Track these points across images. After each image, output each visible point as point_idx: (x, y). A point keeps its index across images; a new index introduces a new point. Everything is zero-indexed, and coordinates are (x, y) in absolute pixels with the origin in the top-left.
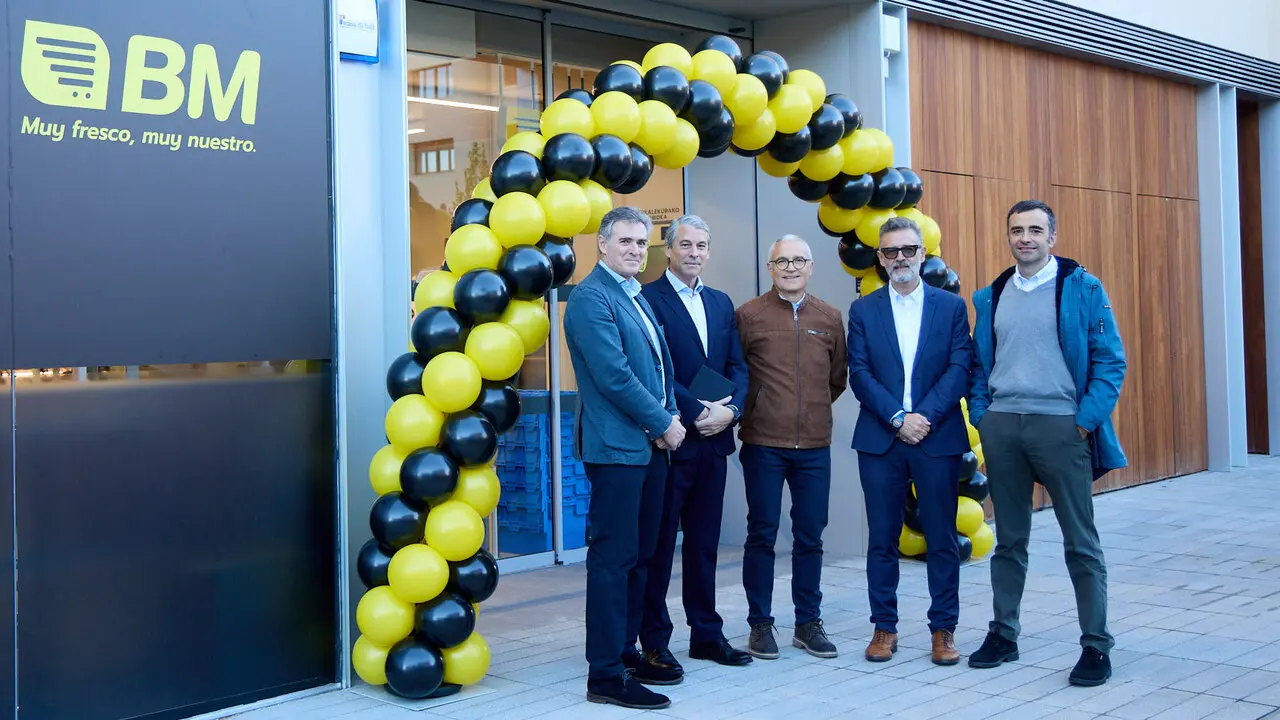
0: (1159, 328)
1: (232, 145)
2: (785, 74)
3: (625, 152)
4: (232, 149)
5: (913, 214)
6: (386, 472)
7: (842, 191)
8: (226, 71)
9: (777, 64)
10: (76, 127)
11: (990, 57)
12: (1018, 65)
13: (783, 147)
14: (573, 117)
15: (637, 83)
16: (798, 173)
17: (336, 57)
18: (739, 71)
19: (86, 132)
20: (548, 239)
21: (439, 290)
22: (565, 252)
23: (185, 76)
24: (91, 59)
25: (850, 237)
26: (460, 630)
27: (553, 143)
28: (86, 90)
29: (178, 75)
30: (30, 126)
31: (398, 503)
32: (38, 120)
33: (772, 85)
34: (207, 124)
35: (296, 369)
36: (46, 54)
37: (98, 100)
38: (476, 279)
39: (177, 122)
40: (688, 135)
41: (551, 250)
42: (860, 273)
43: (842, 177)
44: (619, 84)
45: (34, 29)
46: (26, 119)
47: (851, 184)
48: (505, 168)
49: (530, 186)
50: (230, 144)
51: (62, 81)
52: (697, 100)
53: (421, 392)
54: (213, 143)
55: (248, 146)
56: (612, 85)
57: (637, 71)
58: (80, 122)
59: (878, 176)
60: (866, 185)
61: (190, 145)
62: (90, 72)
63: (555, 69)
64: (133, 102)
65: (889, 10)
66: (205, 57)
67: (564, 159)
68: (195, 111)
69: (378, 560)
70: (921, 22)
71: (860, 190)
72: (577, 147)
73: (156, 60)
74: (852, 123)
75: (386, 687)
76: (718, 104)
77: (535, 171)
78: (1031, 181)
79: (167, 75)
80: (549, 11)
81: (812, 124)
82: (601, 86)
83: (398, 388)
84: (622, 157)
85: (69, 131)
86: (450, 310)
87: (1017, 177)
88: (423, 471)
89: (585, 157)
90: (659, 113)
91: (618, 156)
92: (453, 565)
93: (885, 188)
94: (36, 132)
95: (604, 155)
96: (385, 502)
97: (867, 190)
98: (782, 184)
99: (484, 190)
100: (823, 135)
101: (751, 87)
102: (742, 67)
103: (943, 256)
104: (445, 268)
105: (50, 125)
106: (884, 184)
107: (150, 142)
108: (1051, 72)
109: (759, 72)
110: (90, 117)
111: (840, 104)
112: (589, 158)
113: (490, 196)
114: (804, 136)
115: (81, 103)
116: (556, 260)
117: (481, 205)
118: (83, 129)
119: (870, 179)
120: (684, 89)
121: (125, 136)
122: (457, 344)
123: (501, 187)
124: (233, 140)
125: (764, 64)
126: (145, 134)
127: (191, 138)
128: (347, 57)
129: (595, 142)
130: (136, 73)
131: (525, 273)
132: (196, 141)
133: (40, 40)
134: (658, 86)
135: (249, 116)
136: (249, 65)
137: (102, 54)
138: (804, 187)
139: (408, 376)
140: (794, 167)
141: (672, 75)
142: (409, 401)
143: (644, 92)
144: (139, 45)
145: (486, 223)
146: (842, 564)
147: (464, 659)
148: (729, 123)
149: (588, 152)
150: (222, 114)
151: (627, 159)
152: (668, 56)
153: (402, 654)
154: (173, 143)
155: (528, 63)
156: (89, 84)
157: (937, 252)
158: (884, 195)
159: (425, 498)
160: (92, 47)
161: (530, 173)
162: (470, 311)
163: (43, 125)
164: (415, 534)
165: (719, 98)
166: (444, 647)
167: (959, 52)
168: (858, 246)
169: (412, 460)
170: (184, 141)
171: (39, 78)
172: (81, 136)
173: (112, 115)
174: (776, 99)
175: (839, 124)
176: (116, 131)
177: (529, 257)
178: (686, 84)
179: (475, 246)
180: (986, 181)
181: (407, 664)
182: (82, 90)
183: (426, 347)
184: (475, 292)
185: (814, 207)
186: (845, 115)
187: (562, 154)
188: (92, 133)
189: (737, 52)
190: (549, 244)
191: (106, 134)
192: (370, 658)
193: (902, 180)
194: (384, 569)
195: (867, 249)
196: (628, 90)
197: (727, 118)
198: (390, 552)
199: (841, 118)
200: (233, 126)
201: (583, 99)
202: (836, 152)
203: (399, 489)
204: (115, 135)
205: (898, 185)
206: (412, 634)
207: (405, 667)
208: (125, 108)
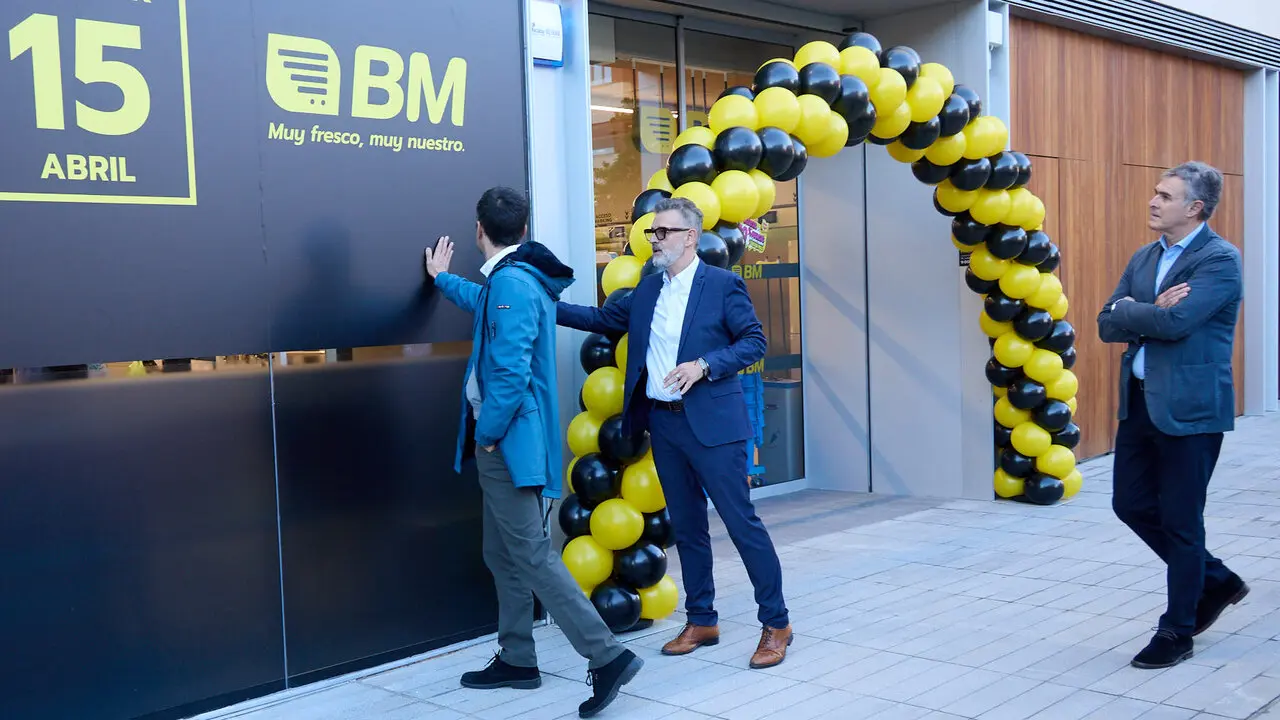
1: (445, 145)
2: (919, 65)
3: (788, 142)
4: (445, 149)
5: (1022, 194)
6: (585, 434)
7: (962, 175)
9: (913, 59)
10: (314, 132)
11: (1074, 48)
12: (1097, 53)
13: (916, 135)
14: (737, 111)
15: (795, 78)
16: (924, 159)
17: (530, 63)
18: (881, 66)
19: (322, 136)
20: (723, 225)
21: (626, 272)
22: (736, 235)
23: (404, 82)
24: (324, 69)
25: (963, 217)
26: (655, 573)
27: (723, 137)
28: (322, 97)
29: (398, 82)
30: (277, 132)
31: (597, 463)
32: (282, 126)
33: (910, 77)
34: (423, 128)
36: (287, 65)
37: (332, 108)
39: (398, 125)
40: (840, 126)
41: (725, 232)
42: (966, 248)
43: (963, 161)
44: (778, 80)
45: (276, 41)
46: (272, 125)
47: (970, 167)
48: (681, 160)
49: (704, 175)
50: (443, 145)
51: (301, 90)
52: (846, 93)
53: (613, 365)
54: (428, 144)
55: (458, 146)
56: (772, 81)
57: (793, 68)
58: (317, 127)
59: (994, 159)
60: (984, 167)
61: (409, 146)
62: (324, 81)
64: (361, 108)
65: (994, 7)
66: (420, 62)
67: (735, 151)
68: (413, 116)
69: (579, 514)
70: (1021, 18)
71: (978, 173)
72: (748, 139)
73: (379, 68)
74: (975, 110)
76: (865, 96)
77: (709, 162)
78: (1106, 161)
79: (388, 83)
80: (682, 17)
81: (942, 113)
82: (760, 85)
83: (591, 362)
84: (785, 147)
85: (308, 135)
87: (1095, 160)
89: (754, 148)
90: (816, 105)
91: (781, 147)
92: (647, 516)
93: (999, 170)
94: (281, 138)
95: (769, 146)
96: (584, 462)
97: (984, 172)
98: (907, 169)
99: (662, 181)
100: (952, 122)
101: (892, 79)
102: (884, 62)
103: (1044, 230)
104: (629, 252)
105: (292, 131)
106: (999, 167)
107: (376, 144)
108: (1125, 59)
109: (898, 66)
110: (326, 122)
111: (965, 94)
112: (757, 148)
113: (667, 186)
114: (934, 124)
115: (317, 109)
116: (731, 246)
117: (659, 194)
118: (320, 133)
119: (987, 162)
120: (836, 84)
121: (355, 139)
123: (678, 178)
124: (445, 141)
125: (901, 58)
126: (372, 137)
127: (410, 140)
128: (541, 63)
129: (760, 132)
130: (363, 81)
132: (415, 143)
133: (282, 52)
134: (812, 81)
135: (458, 119)
136: (457, 69)
137: (334, 64)
138: (926, 171)
139: (601, 351)
140: (920, 153)
141: (824, 70)
142: (603, 373)
143: (801, 88)
144: (365, 55)
146: (950, 506)
147: (656, 598)
148: (872, 113)
149: (756, 143)
150: (435, 118)
151: (789, 149)
152: (818, 52)
153: (607, 594)
154: (396, 145)
155: (657, 66)
156: (323, 92)
157: (1040, 227)
158: (1000, 177)
159: (621, 458)
160: (325, 57)
161: (704, 164)
163: (286, 130)
164: (613, 490)
165: (866, 90)
166: (641, 588)
167: (1048, 44)
168: (971, 224)
169: (608, 425)
170: (405, 142)
171: (282, 89)
172: (319, 140)
173: (344, 120)
174: (912, 90)
175: (965, 112)
176: (348, 134)
177: (707, 241)
178: (838, 78)
180: (1069, 163)
182: (318, 98)
185: (930, 189)
186: (969, 103)
187: (733, 147)
188: (329, 137)
189: (879, 48)
190: (723, 229)
191: (339, 138)
193: (1015, 162)
194: (587, 520)
195: (979, 226)
196: (786, 85)
197: (870, 109)
198: (591, 507)
199: (966, 106)
200: (445, 128)
201: (744, 95)
202: (960, 137)
203: (598, 451)
204: (347, 138)
205: (1011, 167)
206: (611, 577)
207: (606, 606)
208: (355, 113)
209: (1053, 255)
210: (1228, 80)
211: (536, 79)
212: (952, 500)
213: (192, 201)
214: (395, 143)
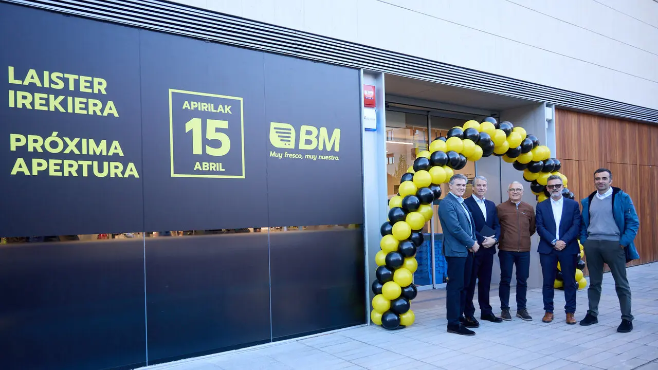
0: (648, 211)
2: (512, 128)
3: (458, 156)
5: (558, 174)
6: (381, 259)
7: (532, 167)
8: (330, 135)
9: (509, 125)
10: (286, 154)
11: (585, 120)
12: (595, 122)
13: (512, 153)
14: (440, 146)
15: (462, 133)
16: (517, 161)
17: (363, 129)
18: (496, 128)
20: (432, 185)
21: (397, 202)
22: (438, 189)
23: (318, 137)
25: (534, 182)
26: (405, 309)
27: (434, 154)
28: (289, 143)
29: (315, 137)
30: (272, 154)
31: (385, 269)
32: (275, 152)
33: (508, 133)
34: (325, 152)
35: (351, 227)
36: (277, 132)
37: (292, 146)
38: (409, 198)
39: (315, 151)
40: (479, 150)
41: (433, 188)
42: (537, 194)
43: (532, 162)
44: (455, 134)
45: (273, 125)
46: (271, 152)
47: (535, 164)
48: (418, 163)
49: (426, 168)
50: (331, 158)
51: (281, 140)
52: (482, 138)
53: (391, 234)
54: (326, 158)
55: (337, 158)
56: (453, 135)
57: (461, 130)
58: (287, 152)
59: (545, 161)
60: (541, 164)
62: (290, 137)
63: (431, 130)
64: (302, 146)
65: (548, 106)
66: (324, 131)
68: (321, 148)
69: (379, 286)
70: (559, 109)
71: (539, 166)
72: (442, 155)
73: (309, 133)
74: (536, 144)
75: (382, 326)
76: (489, 139)
77: (428, 163)
78: (600, 161)
79: (312, 138)
80: (430, 111)
81: (522, 145)
82: (449, 135)
83: (384, 232)
85: (283, 156)
86: (401, 208)
87: (595, 160)
88: (392, 259)
89: (444, 158)
90: (469, 143)
91: (455, 158)
92: (403, 288)
94: (274, 156)
95: (451, 157)
96: (381, 268)
97: (541, 166)
98: (511, 165)
99: (411, 170)
100: (525, 148)
101: (500, 133)
102: (497, 127)
103: (568, 188)
104: (399, 195)
105: (278, 154)
106: (547, 164)
107: (307, 158)
108: (607, 124)
109: (503, 128)
110: (290, 151)
111: (532, 138)
112: (446, 158)
113: (413, 172)
114: (519, 149)
115: (287, 147)
116: (435, 191)
117: (410, 174)
118: (288, 155)
119: (542, 163)
120: (477, 135)
121: (300, 156)
122: (403, 218)
123: (417, 169)
124: (332, 156)
125: (504, 126)
126: (306, 155)
127: (319, 156)
128: (367, 130)
129: (447, 153)
130: (303, 137)
131: (425, 196)
132: (321, 157)
133: (275, 128)
134: (468, 135)
135: (337, 149)
136: (337, 133)
137: (293, 132)
138: (518, 166)
139: (387, 229)
140: (515, 159)
141: (473, 130)
142: (388, 237)
143: (464, 137)
144: (304, 128)
145: (412, 180)
147: (406, 318)
148: (493, 146)
149: (445, 156)
150: (329, 148)
151: (458, 158)
152: (472, 124)
153: (387, 316)
155: (423, 129)
156: (289, 141)
157: (566, 186)
158: (547, 167)
159: (393, 267)
160: (290, 130)
161: (426, 164)
162: (407, 208)
163: (276, 154)
164: (390, 278)
165: (490, 137)
166: (400, 314)
167: (573, 119)
168: (538, 185)
169: (389, 255)
170: (318, 157)
171: (275, 140)
172: (287, 157)
173: (296, 150)
174: (509, 137)
175: (531, 144)
177: (426, 191)
178: (478, 133)
179: (409, 188)
180: (583, 162)
182: (287, 143)
183: (393, 220)
184: (409, 202)
185: (522, 172)
186: (533, 141)
187: (437, 158)
188: (291, 156)
189: (496, 122)
190: (433, 187)
191: (294, 156)
192: (376, 317)
193: (554, 163)
194: (381, 289)
195: (541, 186)
196: (458, 136)
197: (492, 144)
198: (382, 284)
199: (532, 142)
200: (332, 152)
201: (443, 140)
202: (530, 154)
203: (385, 264)
204: (297, 156)
205: (552, 164)
206: (390, 309)
207: (388, 320)
208: (300, 148)
211: (366, 135)
213: (243, 177)
214: (314, 158)
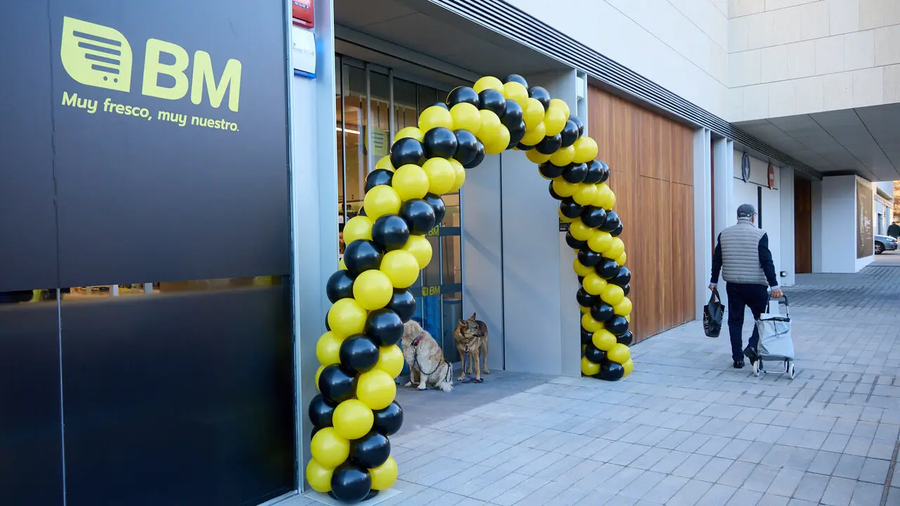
1: (222, 125)
2: (551, 99)
3: (473, 141)
4: (223, 128)
5: (605, 187)
6: (329, 349)
7: (571, 173)
8: (218, 74)
9: (546, 94)
10: (106, 103)
13: (548, 145)
14: (436, 116)
15: (476, 98)
16: (549, 162)
17: (291, 72)
18: (529, 97)
19: (114, 108)
20: (430, 196)
21: (360, 229)
22: (440, 204)
23: (189, 72)
24: (118, 53)
25: (568, 200)
26: (381, 455)
27: (430, 134)
28: (114, 76)
29: (183, 72)
30: (70, 100)
31: (338, 371)
32: (75, 95)
33: (546, 105)
34: (204, 109)
35: (262, 282)
36: (81, 45)
37: (124, 85)
38: (388, 221)
39: (183, 106)
40: (505, 133)
41: (432, 202)
42: (569, 220)
43: (573, 164)
44: (464, 99)
45: (71, 25)
46: (65, 94)
47: (575, 168)
48: (401, 148)
49: (417, 160)
50: (221, 124)
51: (94, 67)
52: (508, 112)
53: (352, 297)
54: (209, 123)
55: (234, 127)
56: (461, 99)
57: (474, 92)
58: (110, 100)
59: (590, 163)
60: (583, 169)
61: (193, 123)
62: (117, 62)
64: (150, 88)
65: (580, 74)
66: (203, 60)
67: (438, 144)
68: (196, 99)
69: (324, 410)
70: (594, 85)
71: (580, 171)
72: (448, 136)
73: (167, 59)
74: (580, 132)
75: (330, 494)
76: (520, 115)
77: (420, 151)
78: (632, 173)
79: (176, 71)
80: (392, 69)
81: (562, 133)
82: (453, 100)
83: (335, 294)
84: (472, 144)
85: (101, 106)
86: (369, 241)
87: (627, 171)
88: (356, 350)
89: (451, 142)
90: (491, 118)
91: (469, 144)
92: (375, 412)
93: (592, 171)
94: (74, 105)
95: (462, 142)
96: (329, 372)
97: (584, 172)
98: (535, 168)
99: (386, 164)
101: (535, 105)
102: (530, 93)
104: (364, 215)
105: (85, 101)
106: (592, 169)
107: (164, 119)
109: (539, 97)
110: (117, 96)
111: (575, 121)
112: (454, 143)
113: (390, 167)
114: (558, 138)
115: (109, 85)
116: (435, 209)
117: (385, 172)
118: (112, 105)
119: (586, 166)
120: (503, 104)
121: (144, 113)
122: (374, 264)
123: (398, 163)
124: (223, 122)
125: (540, 93)
126: (160, 113)
127: (193, 118)
128: (300, 74)
129: (455, 133)
130: (152, 68)
131: (416, 217)
132: (197, 121)
133: (76, 34)
134: (487, 102)
135: (234, 106)
136: (233, 69)
137: (126, 51)
138: (548, 169)
139: (342, 285)
140: (547, 157)
141: (494, 94)
142: (344, 303)
143: (481, 106)
144: (154, 47)
145: (390, 184)
147: (382, 474)
148: (524, 127)
149: (453, 139)
150: (215, 102)
151: (475, 145)
152: (489, 83)
153: (343, 475)
154: (181, 121)
156: (117, 72)
157: (613, 208)
158: (591, 174)
159: (357, 369)
160: (119, 44)
161: (417, 152)
162: (384, 241)
163: (79, 100)
164: (349, 392)
165: (521, 111)
166: (371, 467)
168: (573, 205)
169: (348, 343)
170: (189, 120)
171: (77, 64)
172: (111, 110)
173: (134, 96)
174: (547, 114)
175: (576, 132)
176: (138, 109)
177: (420, 207)
178: (504, 101)
179: (384, 199)
180: (614, 172)
181: (347, 481)
182: (111, 76)
183: (355, 267)
184: (388, 230)
185: (551, 181)
186: (578, 127)
187: (437, 141)
188: (120, 109)
189: (527, 86)
190: (429, 198)
191: (130, 111)
192: (320, 475)
193: (601, 167)
194: (330, 415)
195: (578, 206)
196: (470, 101)
197: (522, 124)
198: (334, 405)
199: (577, 129)
200: (223, 112)
201: (443, 107)
202: (571, 148)
203: (339, 362)
204: (137, 112)
205: (599, 170)
206: (349, 458)
207: (345, 483)
208: (145, 92)
209: (619, 226)
210: (686, 133)
211: (296, 85)
212: (556, 377)
214: (180, 119)
